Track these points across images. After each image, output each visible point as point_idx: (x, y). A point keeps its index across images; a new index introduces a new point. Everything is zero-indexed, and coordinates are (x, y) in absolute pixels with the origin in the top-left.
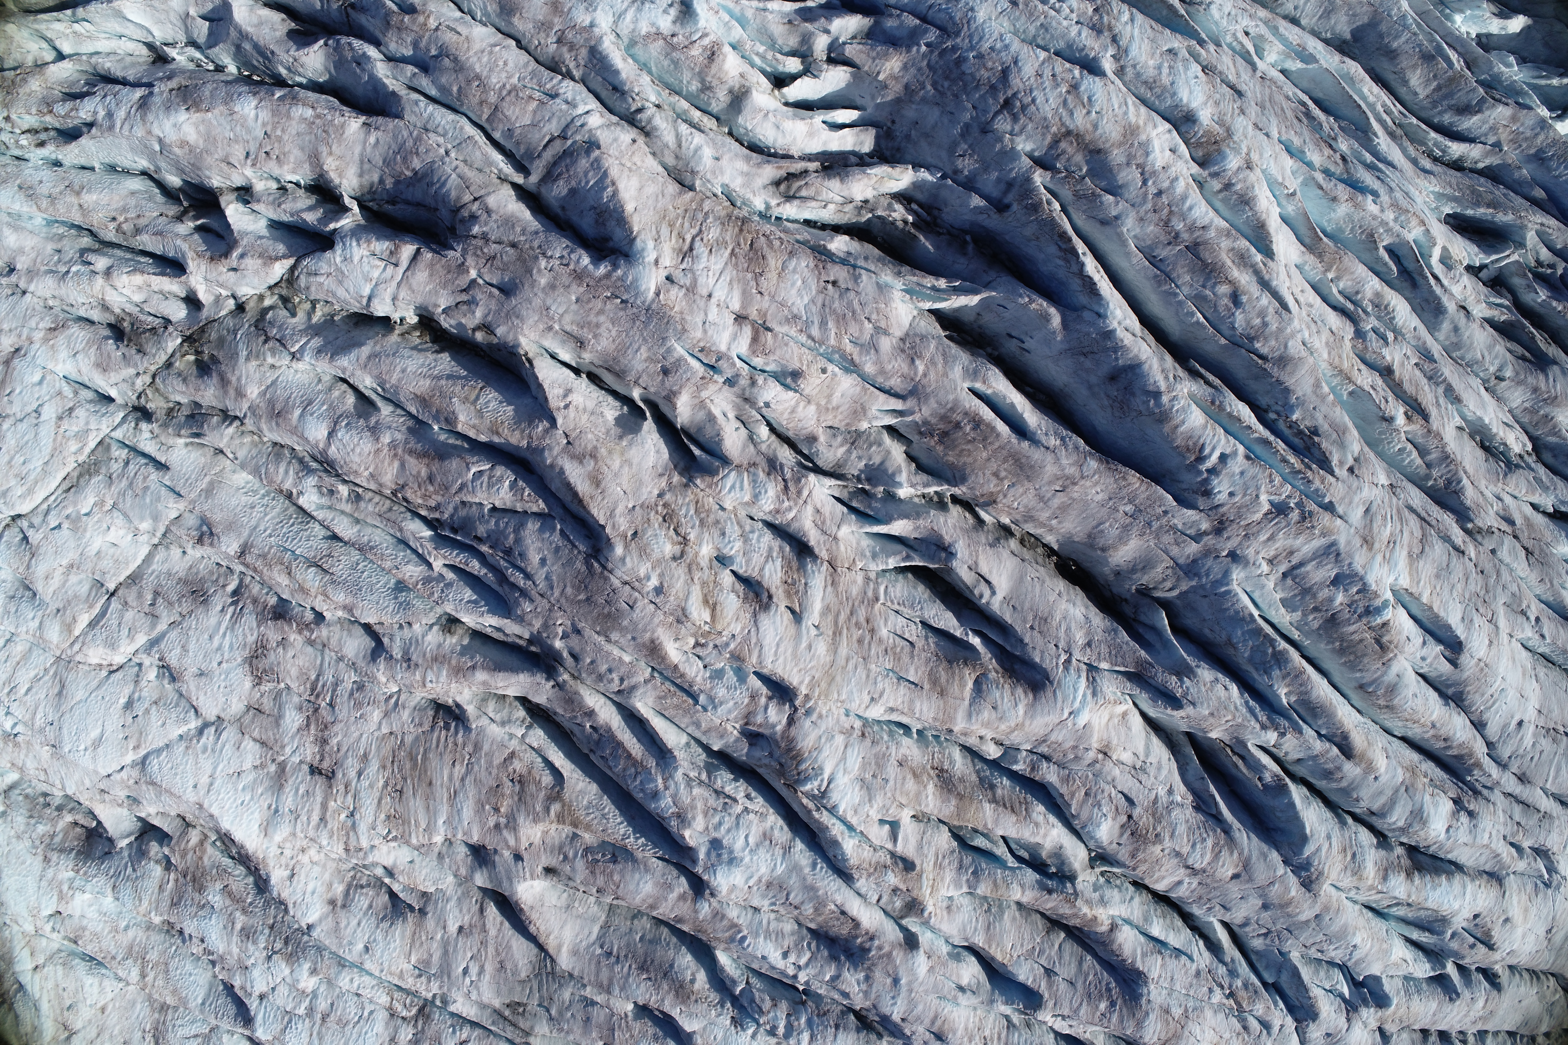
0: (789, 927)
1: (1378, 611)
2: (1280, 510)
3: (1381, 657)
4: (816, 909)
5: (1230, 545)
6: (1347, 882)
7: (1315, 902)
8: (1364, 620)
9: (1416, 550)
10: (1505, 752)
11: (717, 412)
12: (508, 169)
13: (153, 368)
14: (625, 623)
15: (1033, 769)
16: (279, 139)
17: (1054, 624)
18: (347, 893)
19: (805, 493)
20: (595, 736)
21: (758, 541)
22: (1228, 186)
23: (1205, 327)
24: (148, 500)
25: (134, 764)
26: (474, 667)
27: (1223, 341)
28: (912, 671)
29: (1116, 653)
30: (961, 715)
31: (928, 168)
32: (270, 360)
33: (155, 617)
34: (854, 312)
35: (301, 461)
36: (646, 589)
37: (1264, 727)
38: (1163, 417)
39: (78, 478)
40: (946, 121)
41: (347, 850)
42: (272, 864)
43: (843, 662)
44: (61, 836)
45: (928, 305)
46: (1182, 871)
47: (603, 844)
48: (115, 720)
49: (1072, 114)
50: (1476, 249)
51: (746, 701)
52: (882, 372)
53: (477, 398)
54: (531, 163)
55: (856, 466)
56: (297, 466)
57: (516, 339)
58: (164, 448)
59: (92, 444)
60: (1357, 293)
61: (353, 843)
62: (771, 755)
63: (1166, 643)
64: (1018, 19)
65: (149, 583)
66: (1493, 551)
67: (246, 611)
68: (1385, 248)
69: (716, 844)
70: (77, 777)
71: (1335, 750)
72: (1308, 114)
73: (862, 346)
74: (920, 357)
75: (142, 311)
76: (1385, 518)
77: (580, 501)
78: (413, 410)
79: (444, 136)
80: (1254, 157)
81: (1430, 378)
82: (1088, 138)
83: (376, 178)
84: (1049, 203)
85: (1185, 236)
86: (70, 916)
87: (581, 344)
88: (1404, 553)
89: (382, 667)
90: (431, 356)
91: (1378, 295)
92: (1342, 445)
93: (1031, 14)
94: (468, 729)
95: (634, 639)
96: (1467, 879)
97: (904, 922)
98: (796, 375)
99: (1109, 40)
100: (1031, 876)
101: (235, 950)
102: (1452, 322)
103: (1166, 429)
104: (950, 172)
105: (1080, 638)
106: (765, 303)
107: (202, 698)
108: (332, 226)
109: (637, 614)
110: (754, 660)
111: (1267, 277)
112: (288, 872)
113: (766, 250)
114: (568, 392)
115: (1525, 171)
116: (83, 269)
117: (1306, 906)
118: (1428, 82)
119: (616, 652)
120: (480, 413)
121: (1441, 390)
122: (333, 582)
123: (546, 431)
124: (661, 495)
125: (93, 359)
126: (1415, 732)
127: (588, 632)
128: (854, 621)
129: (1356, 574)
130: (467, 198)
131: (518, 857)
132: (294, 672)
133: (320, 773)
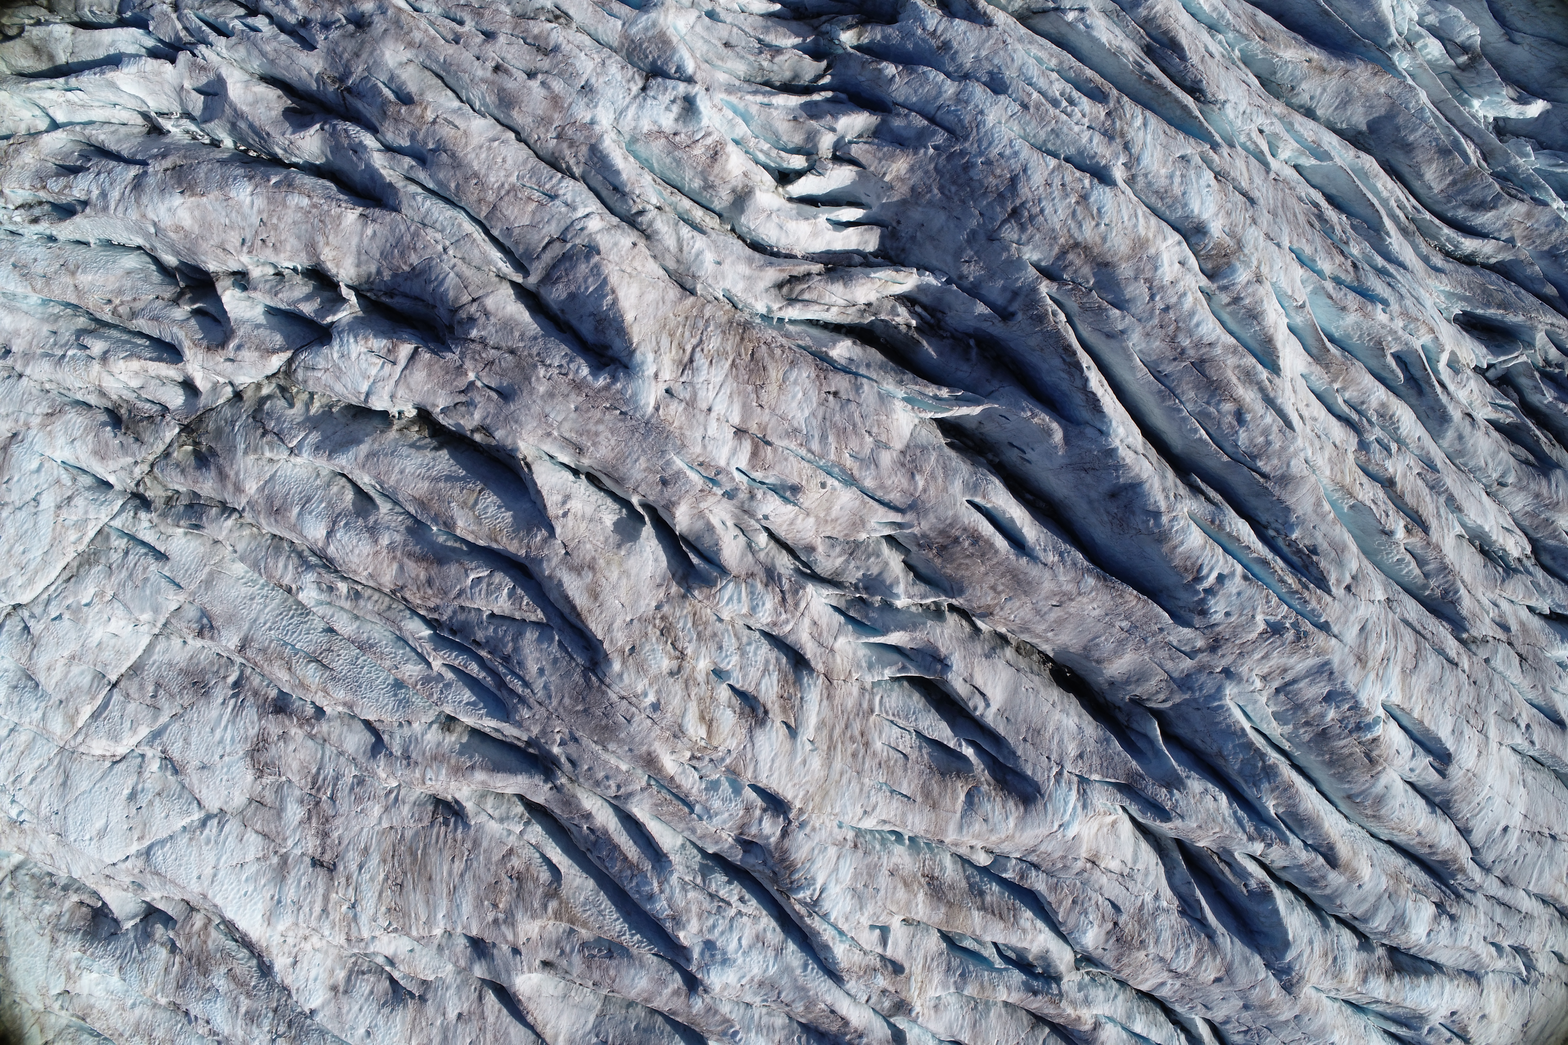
0: (780, 1021)
1: (1369, 727)
2: (1275, 629)
3: (1370, 770)
4: (807, 1008)
5: (1224, 663)
6: (1327, 984)
7: (1295, 1004)
8: (1355, 736)
9: (1410, 666)
10: (1489, 857)
11: (715, 521)
12: (507, 269)
13: (151, 458)
14: (622, 735)
15: (1022, 878)
16: (275, 227)
17: (1047, 736)
18: (348, 979)
19: (803, 605)
20: (592, 837)
21: (755, 654)
22: (1236, 300)
23: (1208, 444)
24: (148, 592)
25: (139, 854)
26: (472, 767)
27: (1225, 458)
28: (905, 784)
29: (1107, 764)
30: (952, 827)
31: (932, 272)
32: (268, 454)
33: (157, 709)
34: (854, 426)
35: (300, 555)
36: (643, 705)
37: (1251, 839)
38: (1162, 537)
39: (78, 568)
40: (952, 226)
41: (348, 940)
42: (275, 952)
43: (837, 777)
44: (67, 916)
45: (930, 415)
46: (1166, 974)
47: (599, 940)
48: (119, 811)
49: (1081, 226)
50: (1485, 350)
51: (741, 813)
52: (882, 486)
53: (476, 503)
54: (530, 263)
55: (853, 575)
56: (296, 560)
57: (515, 443)
58: (163, 537)
59: (91, 534)
60: (1363, 403)
61: (354, 934)
62: (765, 863)
63: (1158, 752)
64: (1029, 123)
65: (150, 674)
66: (1487, 661)
67: (247, 704)
68: (1393, 354)
69: (709, 945)
70: (82, 862)
71: (1321, 860)
72: (1320, 217)
73: (862, 460)
74: (920, 471)
75: (139, 397)
76: (1380, 636)
77: (579, 615)
78: (412, 510)
79: (442, 231)
80: (1265, 270)
81: (1432, 488)
82: (1096, 251)
83: (373, 269)
84: (1054, 314)
85: (1191, 352)
86: (78, 995)
87: (580, 450)
88: (1398, 669)
89: (382, 763)
90: (429, 454)
91: (1383, 405)
92: (1340, 563)
93: (1042, 119)
94: (467, 826)
95: (630, 750)
96: (1445, 979)
97: (892, 1020)
98: (796, 489)
99: (1121, 147)
100: (1017, 976)
101: (240, 1033)
102: (1457, 430)
103: (1165, 549)
104: (955, 277)
105: (1072, 750)
106: (765, 416)
107: (204, 791)
108: (329, 319)
109: (634, 728)
110: (749, 774)
111: (1272, 395)
112: (291, 960)
113: (767, 360)
114: (567, 498)
115: (1537, 268)
116: (79, 353)
117: (1286, 1007)
118: (1443, 176)
119: (613, 761)
120: (478, 519)
121: (1442, 499)
122: (333, 679)
123: (545, 541)
124: (658, 607)
125: (90, 446)
126: (1401, 838)
127: (585, 741)
128: (848, 735)
129: (1349, 693)
130: (466, 298)
131: (516, 951)
132: (295, 765)
133: (322, 865)
